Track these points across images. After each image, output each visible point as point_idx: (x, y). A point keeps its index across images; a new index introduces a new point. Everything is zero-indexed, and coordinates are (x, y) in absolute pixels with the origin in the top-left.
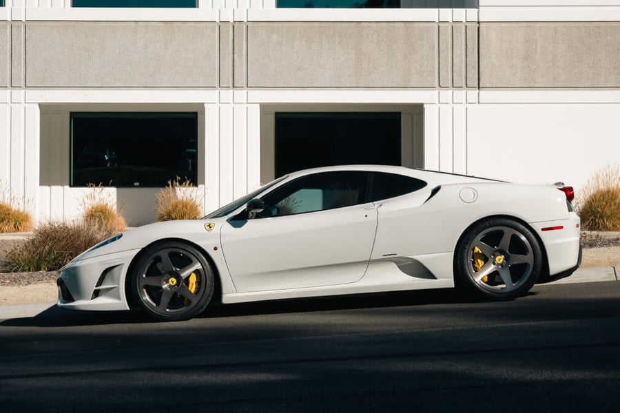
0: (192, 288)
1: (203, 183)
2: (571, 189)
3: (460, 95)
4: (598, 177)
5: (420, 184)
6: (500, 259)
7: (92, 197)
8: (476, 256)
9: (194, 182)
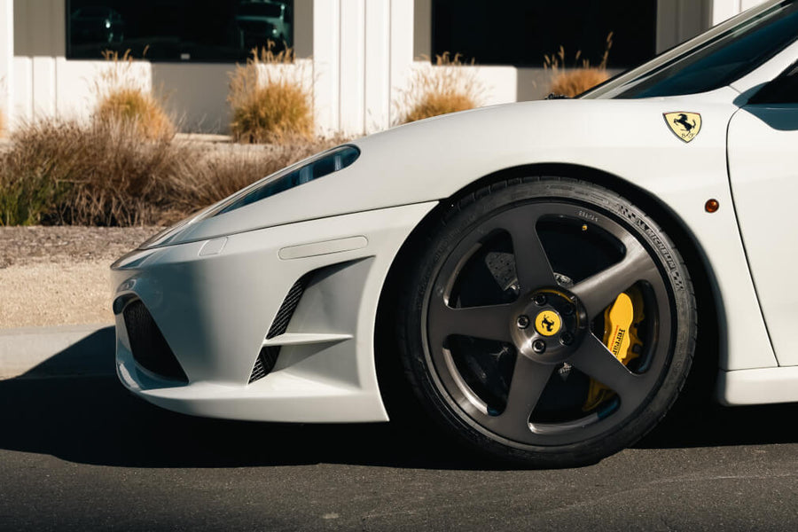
7: (112, 76)
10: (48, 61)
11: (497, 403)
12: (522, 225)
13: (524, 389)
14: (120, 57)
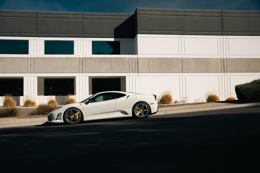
0: (77, 117)
1: (76, 94)
2: (156, 96)
3: (134, 74)
4: (164, 92)
5: (125, 95)
6: (141, 110)
7: (50, 98)
8: (137, 110)
9: (74, 94)
10: (42, 96)
11: (70, 121)
12: (71, 110)
13: (72, 120)
14: (51, 95)
